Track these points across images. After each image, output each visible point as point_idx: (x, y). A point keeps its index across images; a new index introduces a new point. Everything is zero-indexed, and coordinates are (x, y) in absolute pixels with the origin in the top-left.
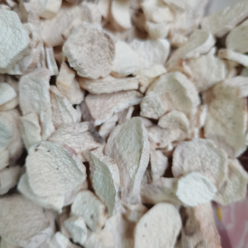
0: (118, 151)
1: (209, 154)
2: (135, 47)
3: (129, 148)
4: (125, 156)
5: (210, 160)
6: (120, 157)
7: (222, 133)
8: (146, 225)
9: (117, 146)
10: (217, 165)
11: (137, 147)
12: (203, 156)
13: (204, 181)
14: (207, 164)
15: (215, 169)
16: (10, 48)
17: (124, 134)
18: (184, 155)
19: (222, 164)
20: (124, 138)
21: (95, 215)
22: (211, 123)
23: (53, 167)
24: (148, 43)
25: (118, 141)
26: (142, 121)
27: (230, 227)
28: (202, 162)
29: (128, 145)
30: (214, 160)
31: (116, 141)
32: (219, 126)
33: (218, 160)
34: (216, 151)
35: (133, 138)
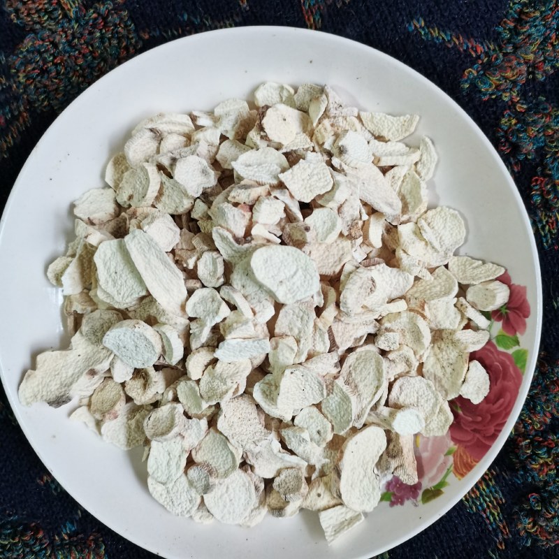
0: (354, 380)
1: (426, 394)
2: (381, 270)
3: (366, 381)
4: (361, 386)
5: (426, 399)
6: (356, 386)
7: (440, 374)
8: (356, 443)
9: (353, 375)
10: (431, 405)
11: (376, 383)
12: (420, 394)
13: (418, 416)
14: (422, 401)
15: (428, 407)
16: (298, 287)
17: (362, 365)
18: (403, 388)
19: (435, 405)
20: (362, 369)
21: (322, 431)
22: (432, 360)
23: (301, 389)
24: (395, 270)
25: (355, 369)
26: (384, 361)
27: (425, 455)
28: (418, 398)
29: (366, 378)
30: (430, 400)
31: (351, 368)
32: (439, 366)
33: (433, 401)
34: (433, 392)
35: (372, 374)
